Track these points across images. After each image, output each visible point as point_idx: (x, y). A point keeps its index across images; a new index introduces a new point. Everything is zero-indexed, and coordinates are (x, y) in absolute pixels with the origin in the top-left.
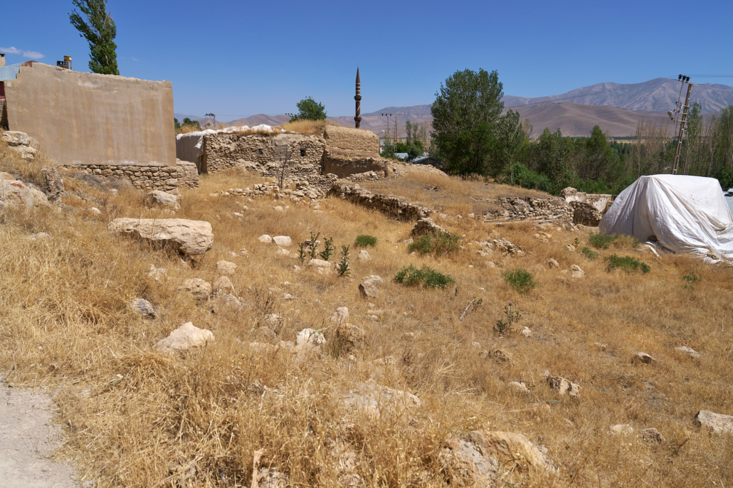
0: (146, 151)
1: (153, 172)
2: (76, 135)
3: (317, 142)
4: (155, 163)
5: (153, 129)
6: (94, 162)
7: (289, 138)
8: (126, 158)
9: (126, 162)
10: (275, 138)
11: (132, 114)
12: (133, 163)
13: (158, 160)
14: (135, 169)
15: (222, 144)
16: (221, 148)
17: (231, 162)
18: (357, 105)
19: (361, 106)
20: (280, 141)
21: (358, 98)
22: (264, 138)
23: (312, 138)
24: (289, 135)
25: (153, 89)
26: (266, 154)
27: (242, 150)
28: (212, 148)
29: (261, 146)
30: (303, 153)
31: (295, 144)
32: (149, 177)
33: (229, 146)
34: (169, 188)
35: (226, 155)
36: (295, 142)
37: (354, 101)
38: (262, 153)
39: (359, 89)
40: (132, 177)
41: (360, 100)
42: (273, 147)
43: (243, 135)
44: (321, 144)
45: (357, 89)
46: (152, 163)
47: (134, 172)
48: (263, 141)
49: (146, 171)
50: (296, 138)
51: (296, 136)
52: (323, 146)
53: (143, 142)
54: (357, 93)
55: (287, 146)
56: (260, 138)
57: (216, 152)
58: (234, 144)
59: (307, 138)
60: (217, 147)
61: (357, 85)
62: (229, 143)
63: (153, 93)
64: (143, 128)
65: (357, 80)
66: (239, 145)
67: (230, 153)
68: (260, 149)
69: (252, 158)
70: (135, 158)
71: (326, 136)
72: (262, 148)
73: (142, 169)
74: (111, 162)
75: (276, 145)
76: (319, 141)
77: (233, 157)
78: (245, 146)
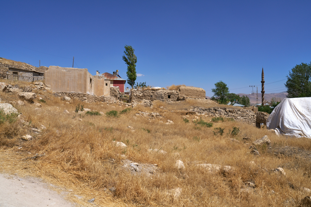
0: (78, 89)
1: (79, 95)
2: (60, 84)
3: (175, 92)
4: (80, 92)
5: (80, 82)
6: (64, 92)
7: (164, 91)
8: (72, 91)
9: (72, 92)
10: (158, 91)
11: (75, 78)
12: (74, 92)
13: (81, 92)
14: (74, 94)
15: (137, 94)
16: (137, 95)
17: (140, 100)
18: (263, 85)
19: (265, 86)
20: (160, 92)
21: (263, 82)
22: (153, 91)
23: (173, 91)
24: (164, 90)
25: (81, 71)
26: (153, 97)
27: (144, 96)
28: (134, 95)
29: (152, 94)
30: (169, 97)
31: (166, 94)
32: (78, 96)
33: (140, 94)
34: (83, 100)
35: (138, 98)
36: (166, 93)
37: (261, 84)
38: (152, 97)
39: (263, 78)
40: (73, 96)
41: (264, 83)
42: (157, 94)
43: (145, 90)
44: (177, 93)
45: (262, 78)
46: (79, 92)
47: (74, 95)
48: (153, 92)
49: (77, 95)
50: (167, 91)
51: (167, 90)
52: (178, 94)
53: (77, 86)
54: (262, 79)
55: (162, 94)
56: (152, 91)
57: (135, 96)
58: (142, 94)
59: (171, 91)
60: (135, 94)
61: (262, 76)
62: (140, 93)
63: (82, 72)
64: (78, 82)
65: (263, 74)
66: (143, 94)
67: (140, 97)
68: (151, 96)
69: (148, 99)
70: (75, 91)
71: (180, 90)
72: (152, 95)
73: (76, 94)
74: (68, 92)
75: (158, 94)
76: (176, 92)
77: (141, 98)
78: (146, 94)
